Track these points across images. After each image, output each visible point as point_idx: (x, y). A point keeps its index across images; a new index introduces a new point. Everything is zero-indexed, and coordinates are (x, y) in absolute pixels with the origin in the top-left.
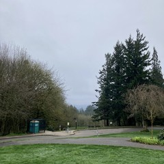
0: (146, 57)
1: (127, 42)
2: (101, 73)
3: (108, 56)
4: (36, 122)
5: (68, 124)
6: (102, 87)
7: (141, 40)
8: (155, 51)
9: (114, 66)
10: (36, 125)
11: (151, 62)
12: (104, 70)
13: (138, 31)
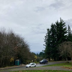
0: (65, 29)
3: (48, 30)
5: (32, 61)
6: (46, 43)
7: (62, 22)
8: (69, 26)
9: (51, 34)
10: (18, 62)
12: (47, 36)
13: (60, 18)
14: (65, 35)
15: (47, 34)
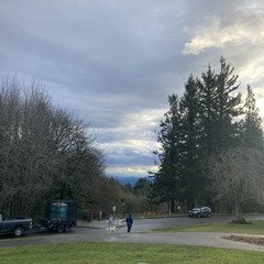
0: (236, 100)
1: (204, 78)
2: (163, 125)
3: (173, 99)
4: (63, 204)
7: (227, 74)
11: (244, 110)
12: (167, 121)
13: (222, 60)
14: (233, 122)
15: (170, 116)
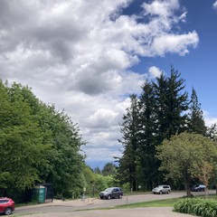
1: (158, 79)
2: (125, 118)
3: (133, 96)
4: (41, 187)
5: (85, 189)
7: (175, 77)
9: (142, 110)
10: (41, 192)
11: (189, 106)
15: (131, 110)
